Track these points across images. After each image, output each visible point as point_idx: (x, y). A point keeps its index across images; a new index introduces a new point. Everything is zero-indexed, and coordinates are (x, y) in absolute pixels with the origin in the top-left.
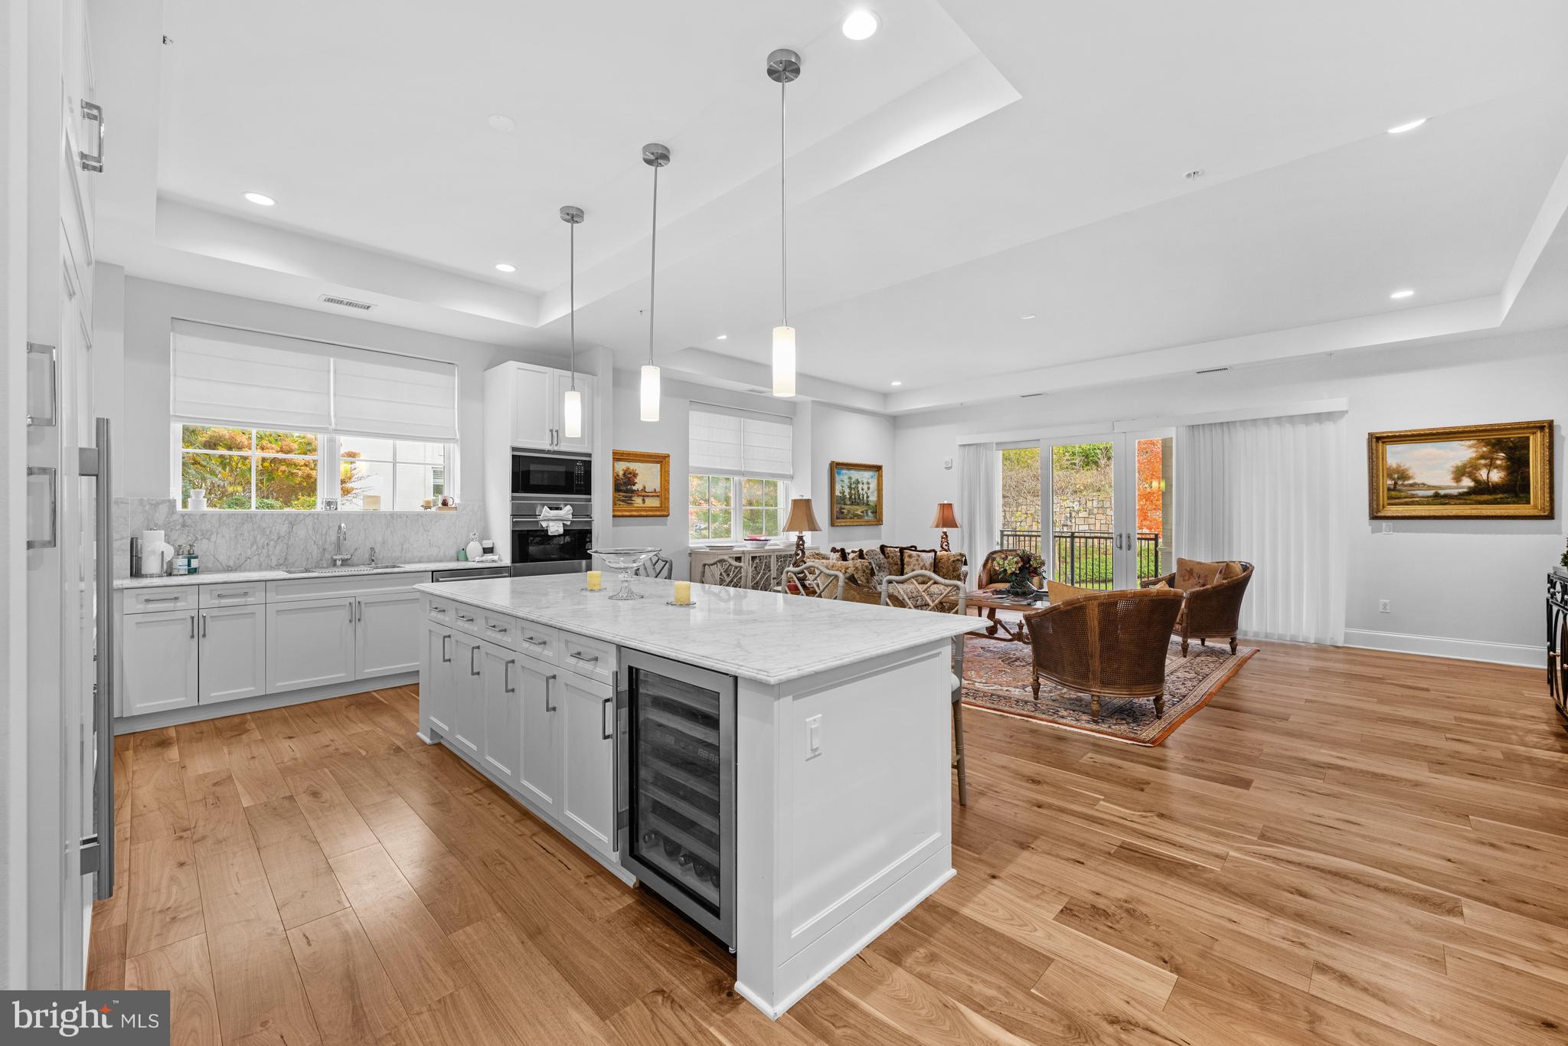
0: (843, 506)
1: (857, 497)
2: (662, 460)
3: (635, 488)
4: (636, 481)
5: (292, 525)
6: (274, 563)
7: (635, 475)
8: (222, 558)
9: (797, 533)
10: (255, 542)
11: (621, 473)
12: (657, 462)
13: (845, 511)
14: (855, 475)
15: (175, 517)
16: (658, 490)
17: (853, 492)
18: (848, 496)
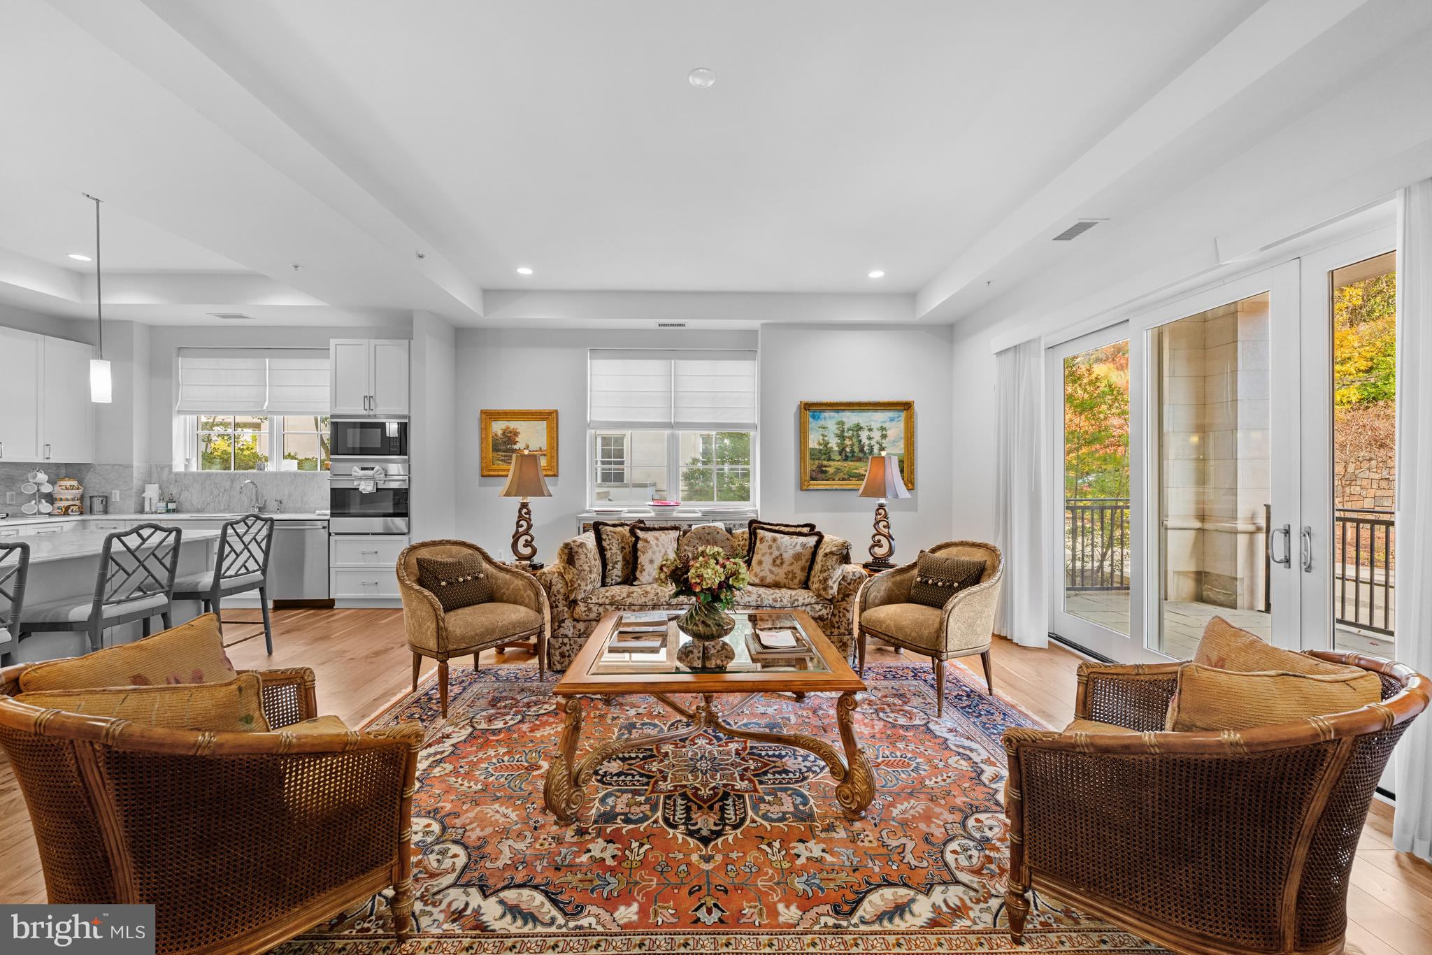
0: (825, 463)
1: (856, 449)
2: (549, 417)
3: (516, 447)
4: (517, 439)
5: (232, 481)
6: (222, 508)
7: (516, 434)
8: (195, 503)
9: (520, 499)
10: (211, 494)
11: (500, 433)
12: (543, 419)
13: (831, 470)
14: (851, 419)
15: (172, 476)
16: (544, 448)
17: (847, 442)
18: (836, 449)
